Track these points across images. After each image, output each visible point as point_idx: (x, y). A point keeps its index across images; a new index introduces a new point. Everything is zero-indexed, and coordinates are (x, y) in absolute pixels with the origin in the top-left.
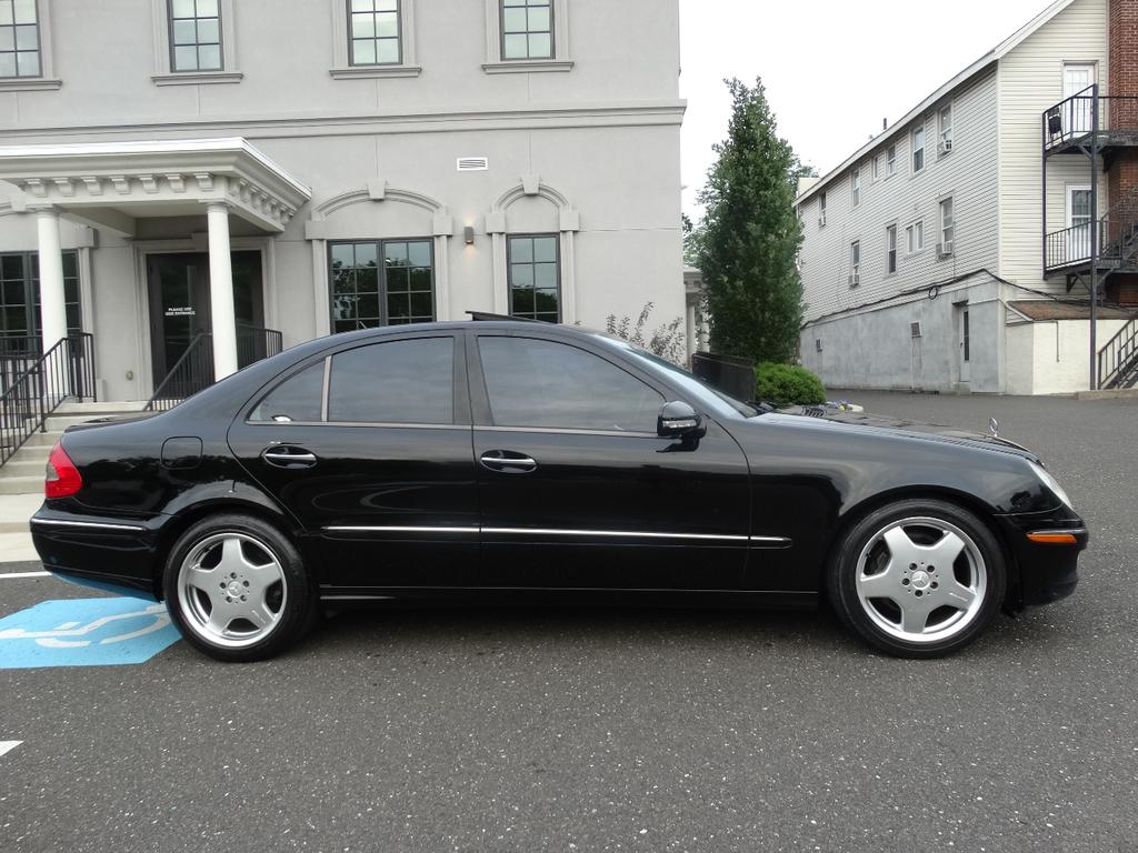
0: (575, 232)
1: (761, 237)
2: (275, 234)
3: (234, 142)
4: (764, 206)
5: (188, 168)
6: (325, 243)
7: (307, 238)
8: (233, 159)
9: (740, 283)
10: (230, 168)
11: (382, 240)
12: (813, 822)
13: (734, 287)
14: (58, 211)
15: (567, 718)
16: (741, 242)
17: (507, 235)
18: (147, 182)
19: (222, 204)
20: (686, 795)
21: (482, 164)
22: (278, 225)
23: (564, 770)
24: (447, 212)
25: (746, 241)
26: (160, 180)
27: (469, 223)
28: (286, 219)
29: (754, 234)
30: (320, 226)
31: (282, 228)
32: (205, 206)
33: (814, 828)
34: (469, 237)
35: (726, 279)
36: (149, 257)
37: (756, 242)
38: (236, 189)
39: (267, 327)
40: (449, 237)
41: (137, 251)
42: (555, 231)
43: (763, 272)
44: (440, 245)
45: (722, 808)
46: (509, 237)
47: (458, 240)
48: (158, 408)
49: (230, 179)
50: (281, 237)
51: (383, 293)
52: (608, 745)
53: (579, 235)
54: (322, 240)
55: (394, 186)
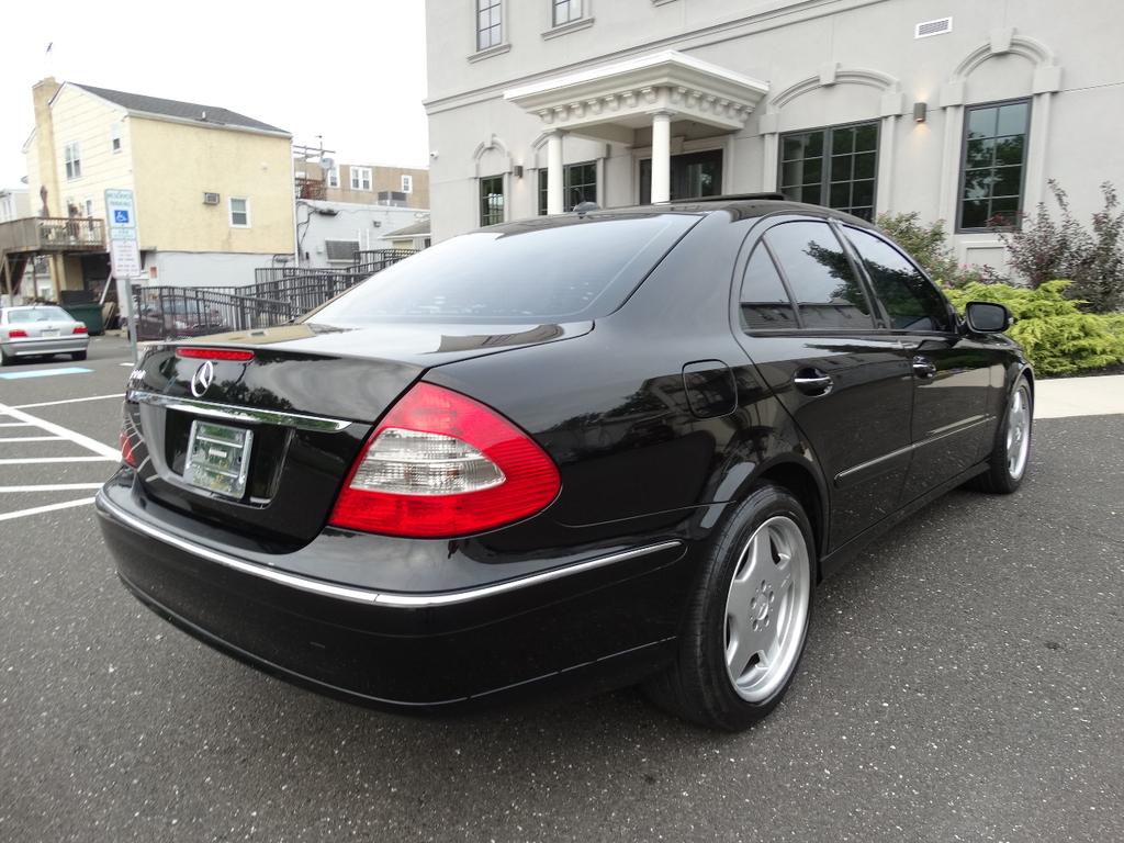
0: (1053, 93)
2: (734, 132)
3: (666, 56)
5: (637, 85)
6: (777, 136)
7: (762, 133)
8: (668, 71)
10: (664, 80)
11: (830, 127)
14: (562, 133)
17: (967, 107)
18: (611, 101)
19: (663, 113)
21: (944, 26)
22: (736, 123)
24: (899, 90)
26: (619, 98)
27: (922, 98)
28: (744, 116)
30: (773, 119)
31: (741, 126)
32: (650, 117)
34: (921, 113)
38: (677, 97)
40: (898, 116)
41: (634, 157)
42: (1027, 95)
44: (888, 128)
46: (968, 108)
47: (908, 119)
49: (671, 89)
50: (740, 135)
51: (826, 182)
53: (1060, 99)
54: (773, 134)
55: (847, 67)
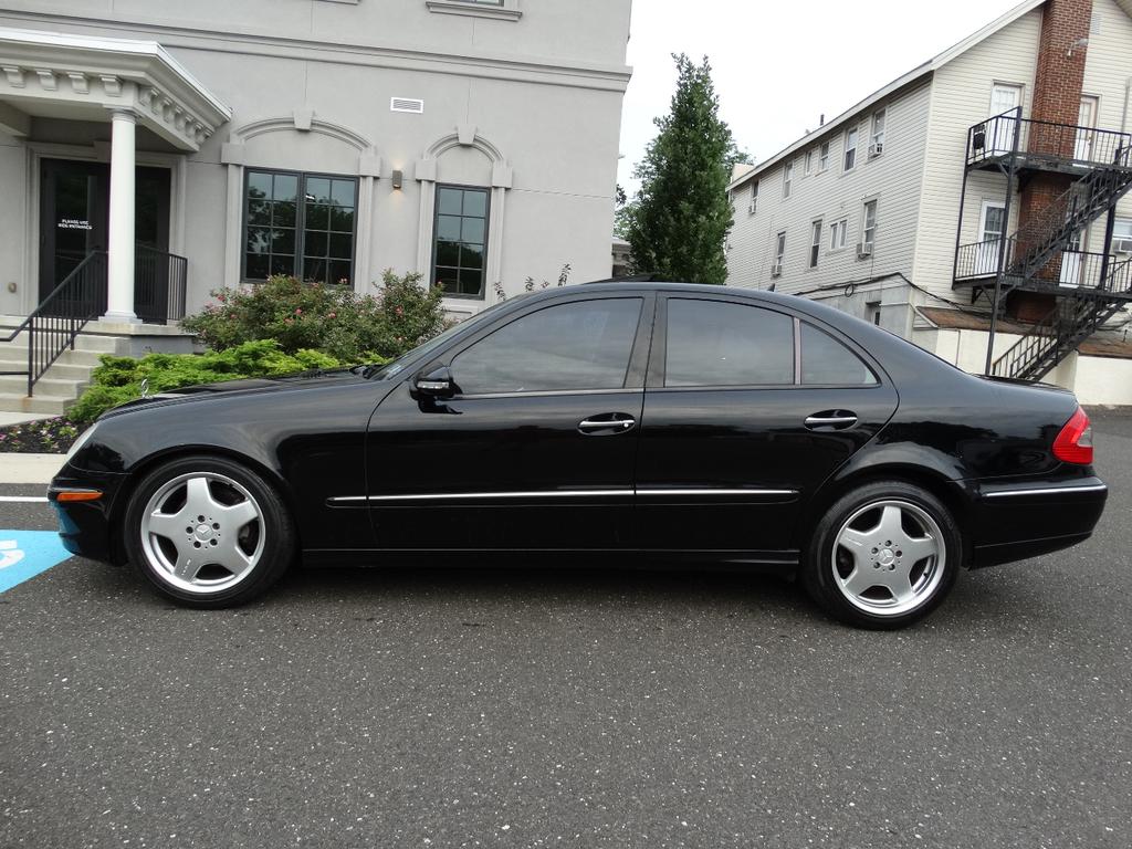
0: (507, 189)
1: (692, 217)
2: (188, 153)
3: (148, 46)
4: (698, 187)
5: (94, 68)
6: (242, 169)
7: (223, 161)
8: (146, 65)
9: (667, 261)
10: (141, 75)
11: (304, 173)
12: (685, 823)
13: (661, 264)
15: (441, 695)
16: (672, 219)
17: (437, 184)
18: (45, 77)
19: (130, 113)
20: (555, 787)
21: (417, 106)
22: (192, 143)
23: (429, 754)
24: (376, 153)
25: (678, 220)
26: (60, 77)
27: (398, 167)
28: (201, 138)
29: (685, 212)
30: (238, 150)
31: (196, 148)
32: (110, 112)
33: (684, 830)
34: (397, 181)
35: (654, 255)
36: (43, 161)
37: (687, 221)
38: (146, 98)
39: (171, 252)
40: (376, 178)
41: (31, 153)
42: (486, 184)
43: (691, 252)
44: (366, 187)
45: (592, 805)
46: (439, 186)
47: (385, 183)
48: (39, 326)
49: (140, 86)
50: (195, 157)
51: (301, 230)
52: (480, 729)
53: (511, 193)
54: (238, 166)
55: (322, 118)
